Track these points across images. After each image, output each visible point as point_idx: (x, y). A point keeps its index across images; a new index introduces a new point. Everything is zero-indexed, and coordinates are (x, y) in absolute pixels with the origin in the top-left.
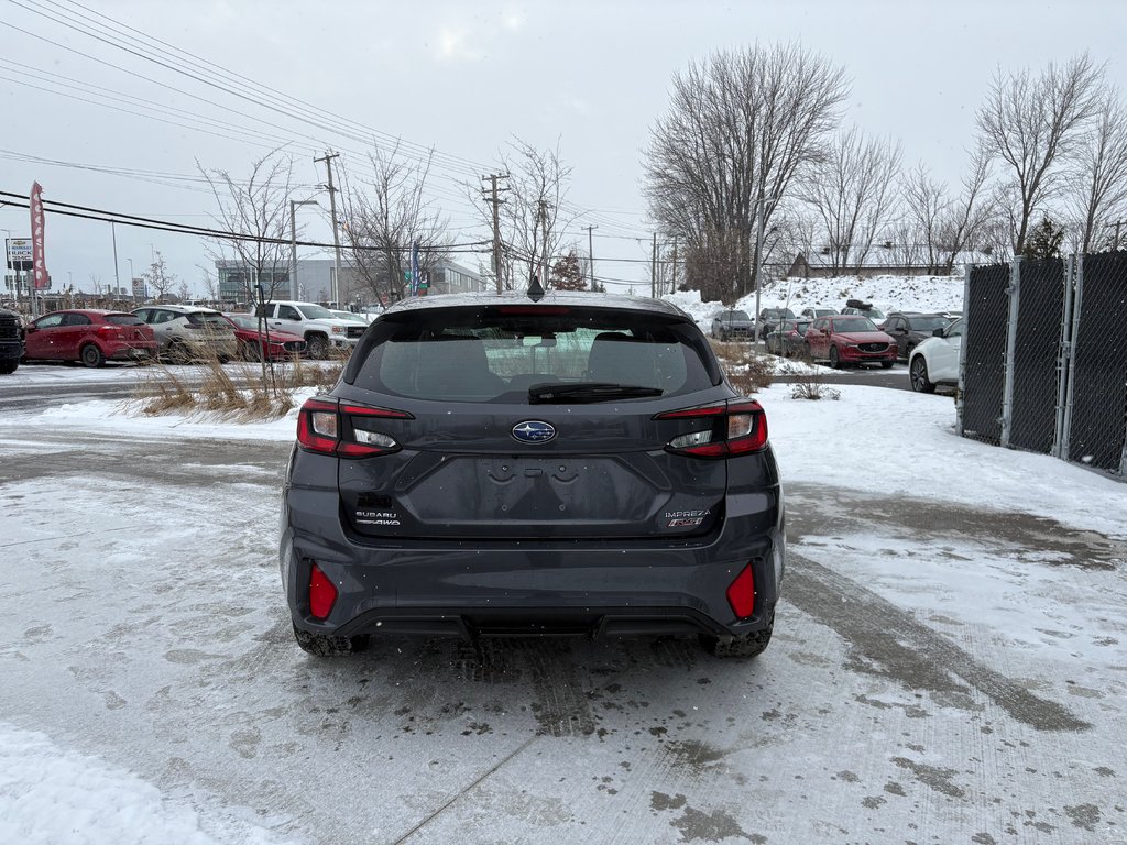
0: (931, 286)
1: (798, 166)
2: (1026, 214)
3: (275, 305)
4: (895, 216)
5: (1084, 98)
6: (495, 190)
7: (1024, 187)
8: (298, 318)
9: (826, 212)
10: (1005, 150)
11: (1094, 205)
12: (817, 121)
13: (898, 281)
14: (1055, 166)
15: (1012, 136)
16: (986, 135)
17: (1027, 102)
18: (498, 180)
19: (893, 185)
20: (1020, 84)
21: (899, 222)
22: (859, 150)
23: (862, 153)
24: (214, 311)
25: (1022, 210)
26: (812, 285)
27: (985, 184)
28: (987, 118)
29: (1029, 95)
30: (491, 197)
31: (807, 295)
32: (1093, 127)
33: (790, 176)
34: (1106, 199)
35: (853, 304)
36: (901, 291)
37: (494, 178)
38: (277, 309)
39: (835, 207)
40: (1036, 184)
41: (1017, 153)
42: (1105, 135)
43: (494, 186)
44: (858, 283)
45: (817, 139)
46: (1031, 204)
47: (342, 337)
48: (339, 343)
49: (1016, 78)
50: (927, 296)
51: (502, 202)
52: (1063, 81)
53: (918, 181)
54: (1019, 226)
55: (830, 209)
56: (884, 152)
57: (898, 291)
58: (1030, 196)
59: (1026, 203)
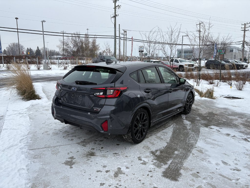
3: (174, 59)
6: (245, 27)
8: (178, 62)
18: (246, 25)
24: (159, 61)
30: (244, 29)
37: (245, 24)
38: (174, 60)
43: (245, 26)
47: (187, 67)
48: (186, 68)
51: (247, 31)
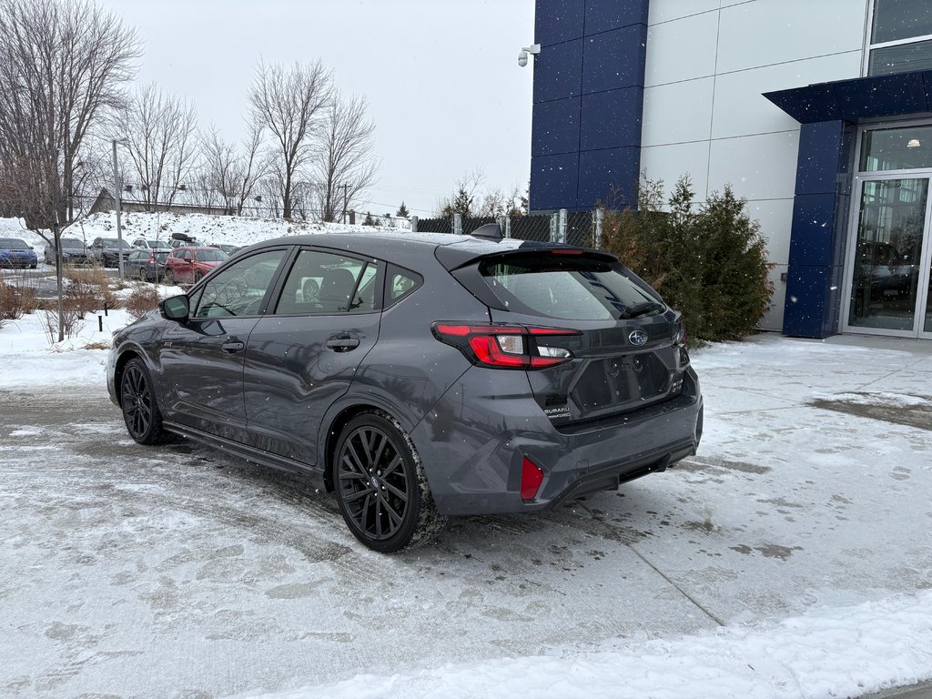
0: (233, 224)
1: (97, 109)
2: (289, 174)
4: (195, 165)
5: (322, 93)
7: (286, 154)
9: (136, 155)
10: (271, 123)
11: (332, 171)
12: (113, 71)
13: (206, 219)
14: (306, 141)
15: (276, 114)
16: (257, 110)
17: (283, 88)
19: (191, 138)
20: (278, 73)
21: (198, 170)
22: (159, 104)
23: (162, 107)
25: (286, 170)
26: (134, 219)
27: (259, 148)
28: (257, 96)
29: (285, 82)
31: (130, 227)
32: (326, 115)
33: (90, 117)
34: (339, 167)
35: (177, 236)
36: (210, 227)
39: (143, 152)
40: (294, 153)
41: (280, 126)
42: (335, 122)
44: (175, 219)
45: (114, 87)
46: (292, 166)
49: (274, 68)
50: (231, 232)
52: (306, 79)
53: (212, 138)
54: (285, 182)
55: (139, 152)
56: (181, 109)
57: (208, 227)
58: (291, 161)
59: (289, 165)
